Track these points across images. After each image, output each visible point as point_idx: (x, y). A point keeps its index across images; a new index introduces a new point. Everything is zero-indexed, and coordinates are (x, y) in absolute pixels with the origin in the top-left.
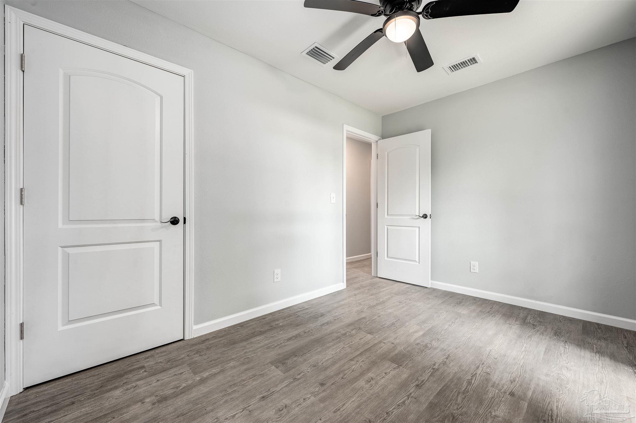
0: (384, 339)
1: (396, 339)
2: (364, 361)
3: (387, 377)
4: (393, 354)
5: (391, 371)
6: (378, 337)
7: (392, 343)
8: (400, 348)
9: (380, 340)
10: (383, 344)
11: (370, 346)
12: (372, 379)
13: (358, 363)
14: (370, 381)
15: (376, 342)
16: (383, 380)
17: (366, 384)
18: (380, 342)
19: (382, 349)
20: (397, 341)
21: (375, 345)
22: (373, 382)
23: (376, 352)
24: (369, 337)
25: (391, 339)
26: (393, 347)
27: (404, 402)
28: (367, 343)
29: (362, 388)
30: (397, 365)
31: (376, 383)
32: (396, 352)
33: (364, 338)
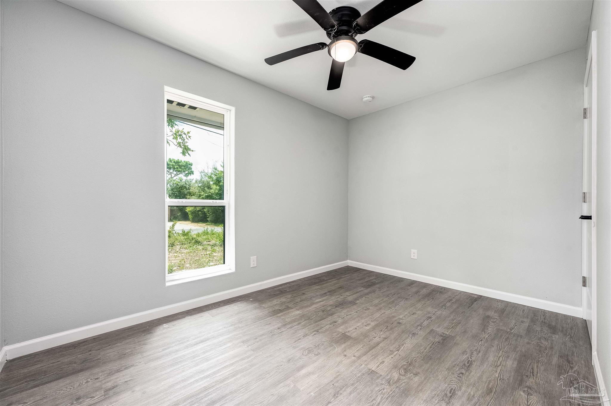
0: (354, 362)
1: (341, 362)
2: (374, 337)
3: (355, 327)
4: (348, 343)
5: (352, 330)
6: (362, 365)
7: (345, 356)
8: (339, 349)
9: (359, 361)
10: (356, 354)
11: (371, 352)
12: (366, 326)
13: (379, 336)
14: (367, 325)
15: (364, 358)
16: (358, 325)
17: (370, 323)
18: (359, 358)
19: (358, 349)
20: (338, 359)
21: (365, 354)
22: (365, 324)
23: (364, 346)
24: (373, 366)
25: (347, 361)
26: (345, 350)
27: (347, 316)
28: (375, 356)
29: (372, 321)
30: (346, 334)
31: (363, 323)
32: (343, 346)
33: (379, 363)
